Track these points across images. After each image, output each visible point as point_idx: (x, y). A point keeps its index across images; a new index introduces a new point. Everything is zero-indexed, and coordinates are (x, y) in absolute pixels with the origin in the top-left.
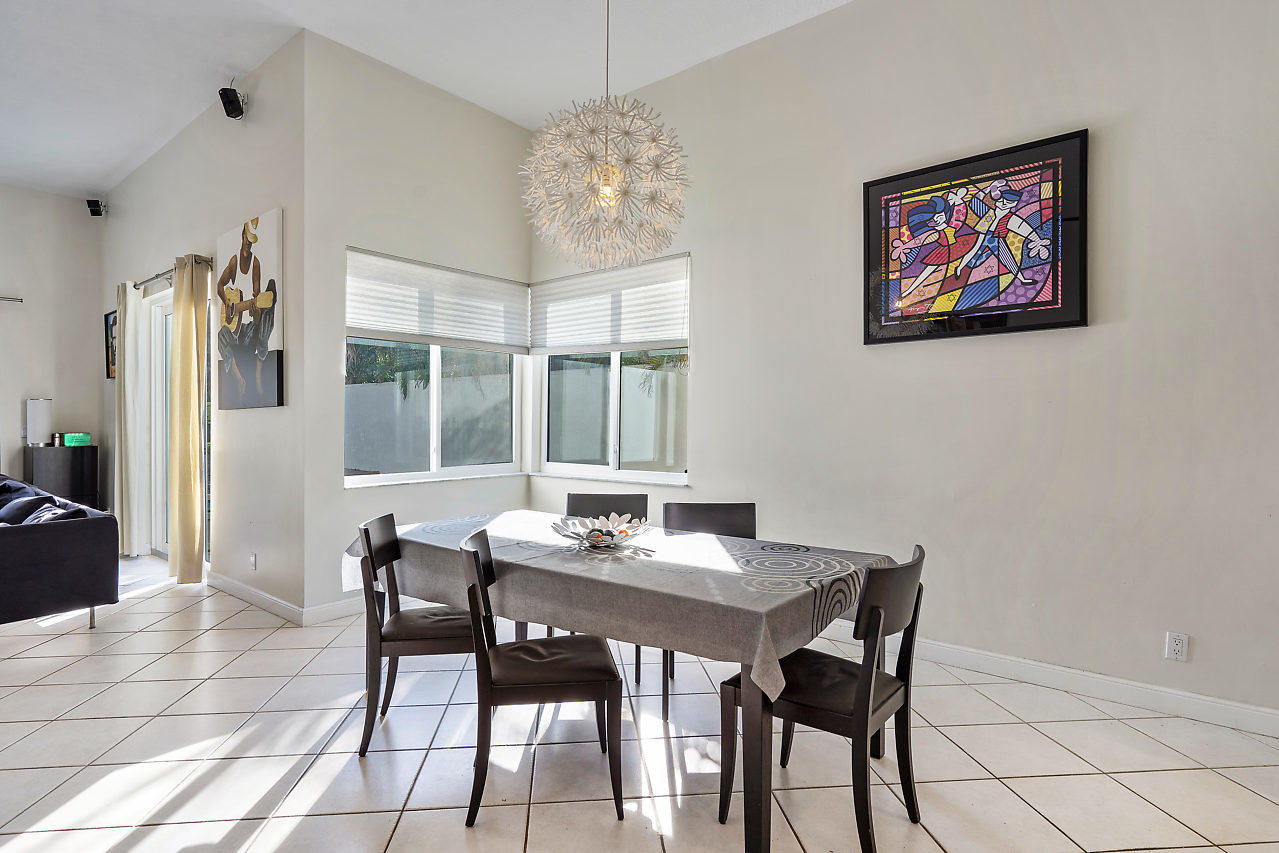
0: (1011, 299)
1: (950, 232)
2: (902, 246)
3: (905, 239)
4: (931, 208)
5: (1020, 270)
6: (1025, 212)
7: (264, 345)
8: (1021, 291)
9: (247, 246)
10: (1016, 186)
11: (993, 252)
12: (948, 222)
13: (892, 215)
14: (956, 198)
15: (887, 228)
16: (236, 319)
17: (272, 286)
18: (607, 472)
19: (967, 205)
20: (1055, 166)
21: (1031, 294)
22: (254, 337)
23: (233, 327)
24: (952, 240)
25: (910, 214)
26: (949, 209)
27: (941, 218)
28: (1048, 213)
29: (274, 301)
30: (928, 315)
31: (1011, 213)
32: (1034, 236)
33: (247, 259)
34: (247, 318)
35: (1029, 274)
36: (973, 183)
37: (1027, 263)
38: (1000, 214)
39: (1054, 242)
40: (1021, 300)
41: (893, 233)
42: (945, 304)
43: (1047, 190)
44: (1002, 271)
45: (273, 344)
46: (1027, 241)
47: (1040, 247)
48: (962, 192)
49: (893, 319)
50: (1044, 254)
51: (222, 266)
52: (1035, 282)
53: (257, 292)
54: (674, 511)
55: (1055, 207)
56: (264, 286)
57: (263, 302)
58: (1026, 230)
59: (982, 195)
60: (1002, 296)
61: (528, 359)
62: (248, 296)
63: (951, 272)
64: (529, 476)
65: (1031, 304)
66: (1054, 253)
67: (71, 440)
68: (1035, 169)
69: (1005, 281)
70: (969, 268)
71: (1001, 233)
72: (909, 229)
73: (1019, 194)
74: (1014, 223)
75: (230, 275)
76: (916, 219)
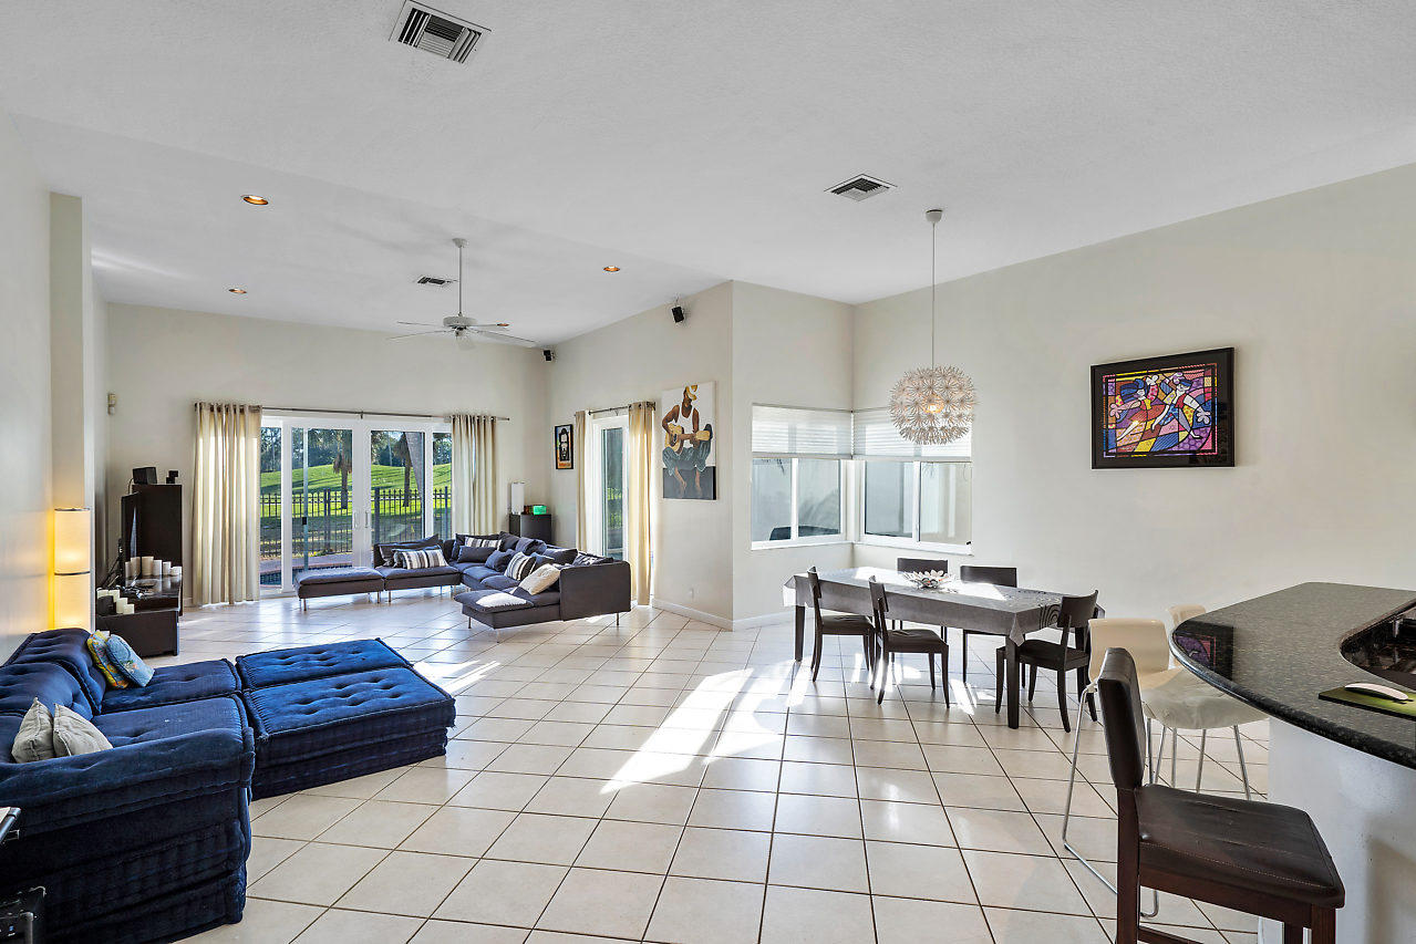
0: (1187, 447)
1: (1148, 402)
2: (1116, 407)
3: (1118, 403)
4: (1135, 385)
5: (1192, 429)
6: (1195, 394)
7: (702, 462)
8: (1192, 442)
9: (687, 401)
10: (1189, 377)
11: (1176, 417)
12: (1146, 395)
13: (1110, 388)
14: (1151, 381)
15: (1107, 396)
16: (678, 444)
17: (708, 428)
18: (911, 543)
19: (1159, 386)
20: (1212, 367)
21: (1199, 445)
22: (693, 457)
23: (676, 448)
24: (1149, 407)
25: (1121, 388)
26: (1147, 388)
27: (1141, 393)
28: (1209, 396)
29: (711, 437)
30: (1133, 453)
31: (1186, 394)
32: (1200, 409)
33: (687, 408)
34: (687, 444)
35: (1197, 432)
36: (1163, 373)
37: (1196, 425)
38: (1179, 394)
39: (1213, 414)
40: (1193, 448)
41: (1111, 399)
42: (1145, 447)
43: (1208, 382)
44: (1181, 428)
45: (709, 462)
46: (1196, 412)
47: (1204, 416)
48: (1155, 377)
49: (1112, 454)
50: (1207, 421)
51: (665, 411)
52: (1201, 438)
53: (696, 429)
54: (967, 571)
55: (1213, 392)
56: (702, 427)
57: (702, 436)
58: (1195, 405)
59: (1168, 381)
60: (1181, 445)
61: (852, 463)
62: (689, 430)
63: (1148, 427)
64: (853, 544)
65: (1199, 451)
66: (1213, 420)
67: (537, 511)
68: (1200, 368)
69: (1183, 435)
70: (1160, 426)
71: (1180, 405)
72: (1121, 397)
73: (1191, 382)
74: (1188, 400)
75: (674, 415)
76: (1126, 392)
